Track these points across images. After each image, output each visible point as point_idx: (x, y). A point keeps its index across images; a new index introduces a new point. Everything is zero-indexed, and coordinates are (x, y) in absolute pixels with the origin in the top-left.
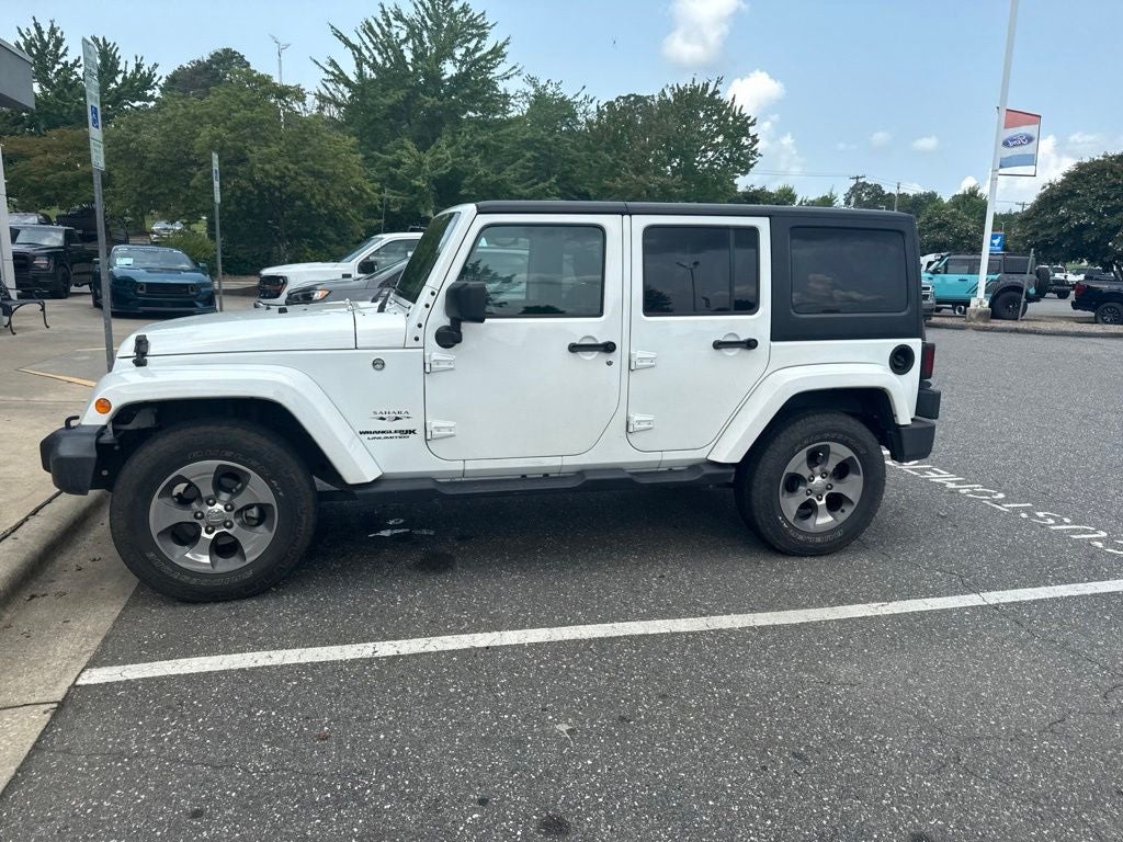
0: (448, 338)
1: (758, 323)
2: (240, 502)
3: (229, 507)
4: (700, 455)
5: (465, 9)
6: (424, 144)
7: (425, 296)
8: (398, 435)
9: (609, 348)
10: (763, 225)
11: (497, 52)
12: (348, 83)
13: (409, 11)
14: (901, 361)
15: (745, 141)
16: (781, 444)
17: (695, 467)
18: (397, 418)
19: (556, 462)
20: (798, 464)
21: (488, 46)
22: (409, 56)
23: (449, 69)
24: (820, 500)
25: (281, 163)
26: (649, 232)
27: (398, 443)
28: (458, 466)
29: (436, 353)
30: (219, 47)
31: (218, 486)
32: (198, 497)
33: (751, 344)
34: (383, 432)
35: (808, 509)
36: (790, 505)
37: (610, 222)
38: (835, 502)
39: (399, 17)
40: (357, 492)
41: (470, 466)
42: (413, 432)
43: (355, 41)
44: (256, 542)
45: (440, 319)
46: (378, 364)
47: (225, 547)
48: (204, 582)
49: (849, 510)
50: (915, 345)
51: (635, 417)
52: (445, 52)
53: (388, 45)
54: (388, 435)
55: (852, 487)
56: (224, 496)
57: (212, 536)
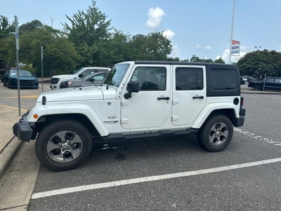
0: (127, 96)
1: (203, 92)
2: (72, 142)
3: (69, 144)
4: (189, 126)
5: (100, 12)
6: (89, 45)
7: (121, 85)
8: (114, 122)
9: (168, 99)
10: (204, 67)
11: (108, 23)
12: (70, 29)
13: (86, 12)
14: (236, 102)
15: (169, 46)
16: (209, 123)
17: (188, 129)
18: (113, 118)
20: (213, 128)
21: (106, 21)
22: (86, 23)
23: (96, 27)
24: (218, 137)
25: (55, 49)
26: (177, 69)
27: (113, 125)
28: (129, 130)
29: (124, 100)
31: (66, 138)
32: (60, 141)
35: (215, 140)
36: (211, 139)
37: (167, 67)
38: (222, 138)
39: (83, 14)
40: (104, 138)
41: (132, 130)
42: (118, 121)
43: (72, 19)
44: (76, 154)
45: (125, 91)
46: (109, 103)
47: (68, 155)
48: (62, 165)
49: (225, 140)
50: (239, 97)
51: (174, 117)
52: (95, 23)
53: (80, 20)
54: (111, 123)
56: (68, 141)
57: (64, 152)
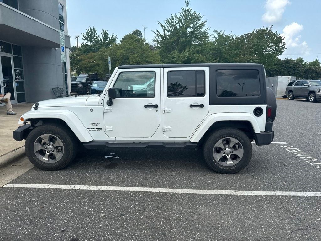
0: (110, 103)
1: (205, 100)
2: (55, 145)
3: (53, 146)
4: (187, 139)
5: (194, 13)
7: (104, 92)
8: (97, 129)
9: (156, 106)
10: (207, 69)
11: (202, 24)
13: (179, 15)
14: (258, 112)
15: (281, 44)
17: (186, 143)
18: (97, 125)
19: (142, 139)
20: (219, 144)
22: (178, 27)
23: (189, 30)
24: (229, 156)
26: (169, 73)
27: (97, 132)
28: (114, 139)
29: (107, 107)
30: (135, 30)
31: (50, 141)
32: (45, 143)
33: (202, 106)
34: (93, 129)
35: (224, 159)
36: (217, 157)
37: (157, 70)
38: (234, 157)
39: (176, 17)
40: (84, 144)
41: (117, 139)
42: (101, 129)
43: (164, 24)
44: (59, 156)
46: (91, 110)
48: (46, 165)
50: (264, 107)
51: (165, 127)
52: (188, 26)
53: (172, 25)
54: (95, 129)
55: (240, 153)
56: (52, 143)
57: (49, 154)
